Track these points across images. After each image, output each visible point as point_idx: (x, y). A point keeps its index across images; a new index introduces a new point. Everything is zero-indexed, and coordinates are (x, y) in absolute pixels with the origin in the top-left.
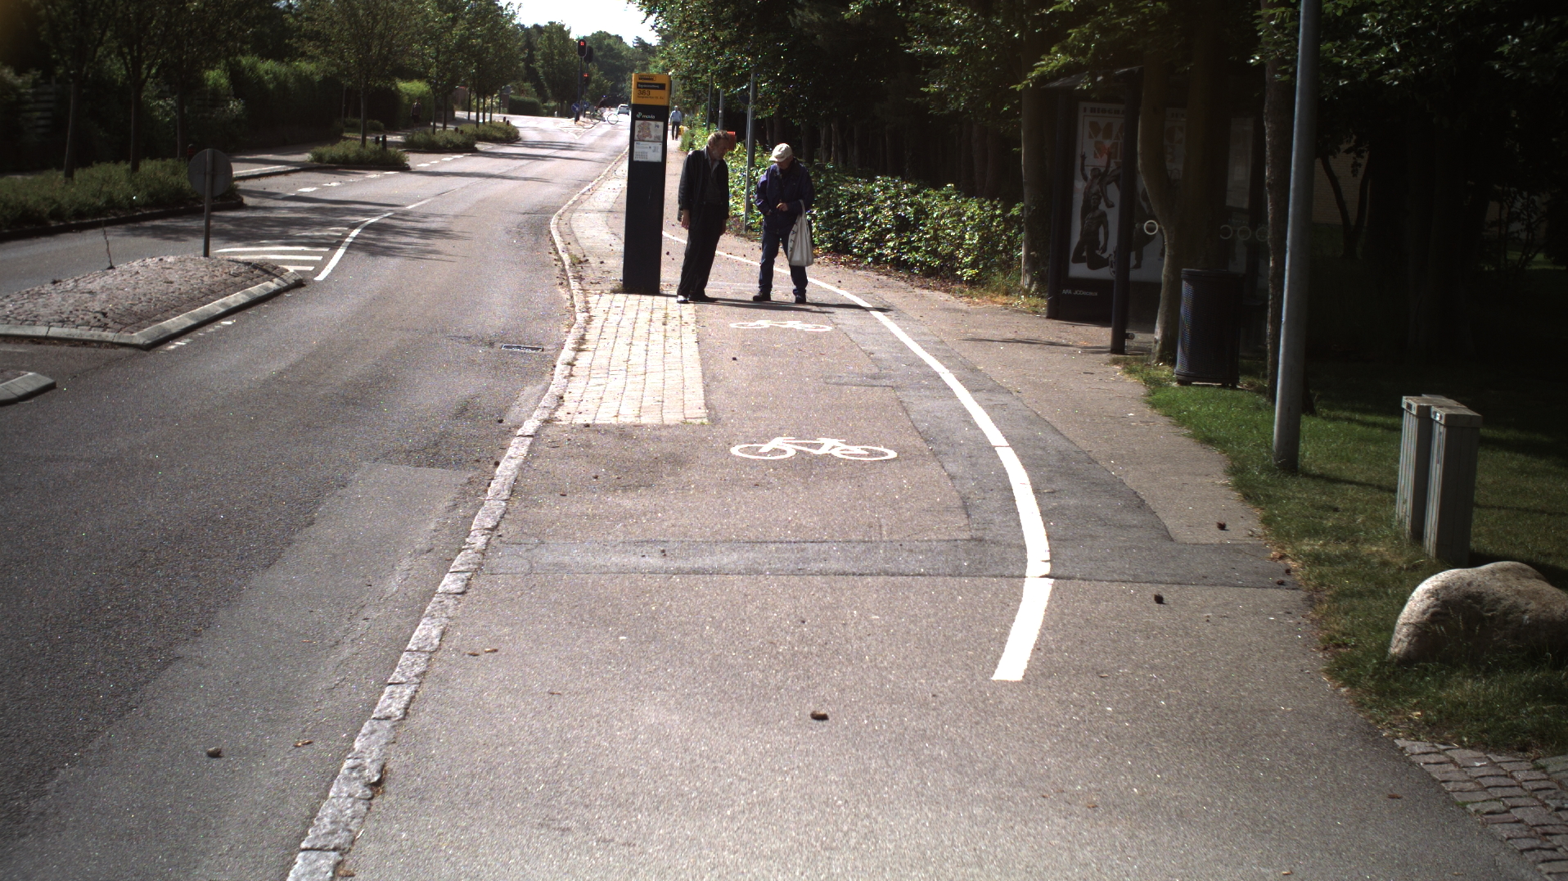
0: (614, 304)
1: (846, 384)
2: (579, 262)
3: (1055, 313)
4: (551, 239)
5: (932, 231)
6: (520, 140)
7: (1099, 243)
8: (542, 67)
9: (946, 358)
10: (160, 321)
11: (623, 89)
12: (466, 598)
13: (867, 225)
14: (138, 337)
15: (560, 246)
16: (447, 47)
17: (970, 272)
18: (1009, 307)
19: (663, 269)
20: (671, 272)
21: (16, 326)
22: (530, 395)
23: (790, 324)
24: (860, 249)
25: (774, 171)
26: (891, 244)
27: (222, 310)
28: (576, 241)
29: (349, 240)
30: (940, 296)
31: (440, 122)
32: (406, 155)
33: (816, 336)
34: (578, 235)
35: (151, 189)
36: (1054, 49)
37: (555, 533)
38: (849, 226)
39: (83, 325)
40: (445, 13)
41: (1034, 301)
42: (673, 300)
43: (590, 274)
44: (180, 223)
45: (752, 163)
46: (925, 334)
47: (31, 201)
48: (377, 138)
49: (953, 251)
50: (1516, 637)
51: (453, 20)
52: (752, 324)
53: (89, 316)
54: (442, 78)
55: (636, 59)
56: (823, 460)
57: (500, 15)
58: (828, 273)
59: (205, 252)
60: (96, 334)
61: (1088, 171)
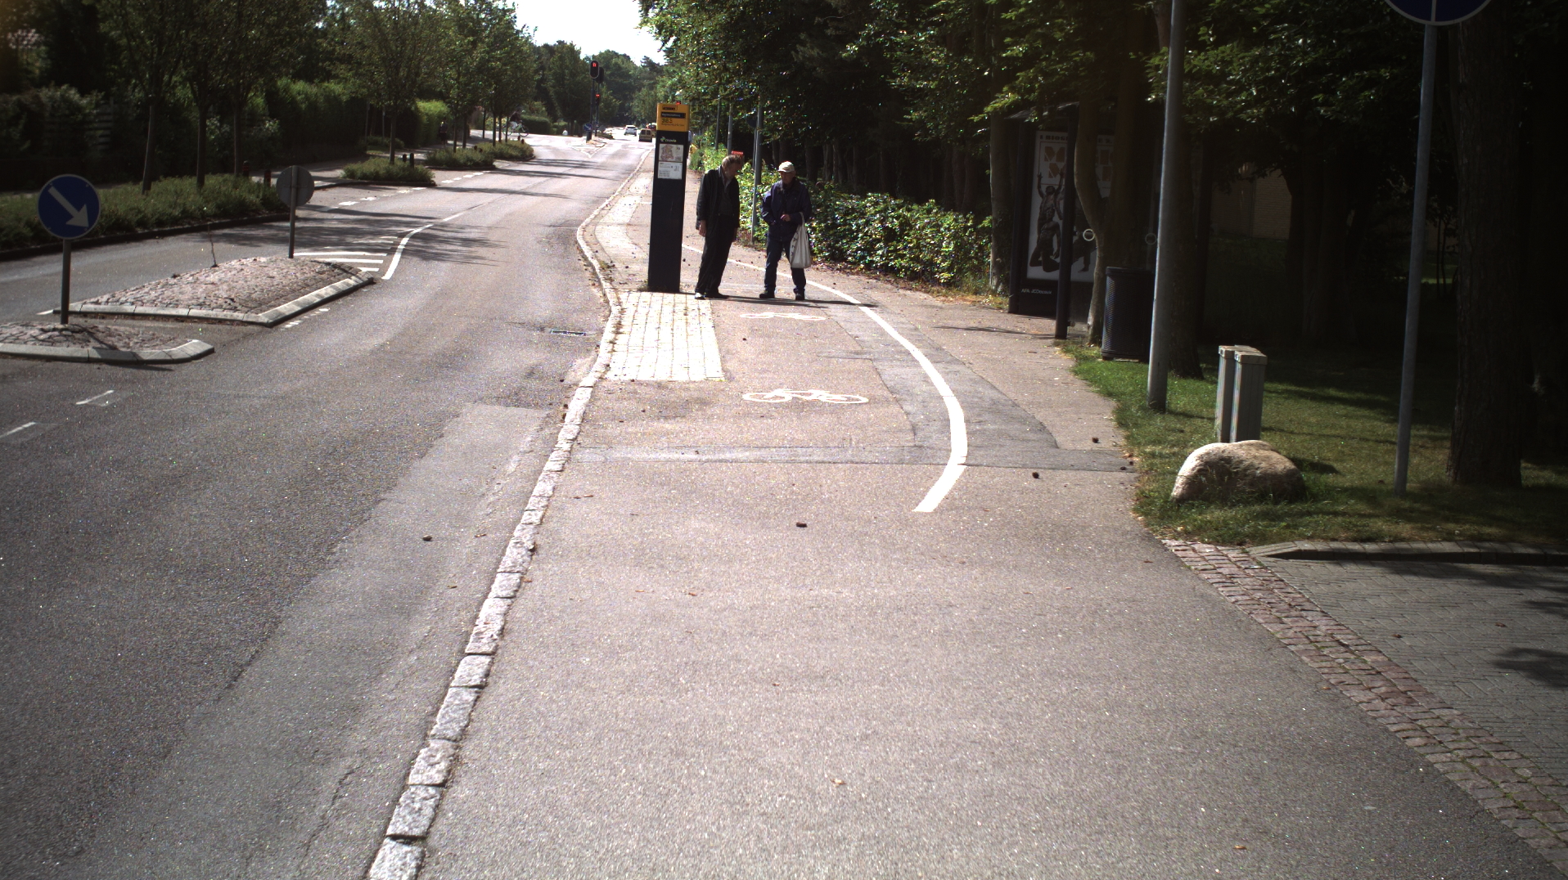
0: (641, 300)
1: (834, 357)
2: (608, 267)
3: (1015, 309)
4: (579, 248)
5: (915, 241)
6: (534, 158)
7: (1053, 250)
8: (553, 87)
9: (918, 341)
10: (275, 306)
11: (630, 108)
12: (564, 473)
13: (860, 235)
14: (263, 317)
15: (588, 254)
16: (467, 69)
17: (946, 275)
18: (977, 304)
19: (682, 273)
20: (689, 275)
21: (163, 308)
22: (581, 365)
23: (790, 315)
24: (854, 256)
25: (778, 188)
26: (880, 252)
27: (318, 300)
28: (603, 249)
29: (401, 247)
30: (921, 296)
31: (460, 141)
32: (433, 172)
33: (811, 324)
34: (604, 244)
35: (218, 201)
36: (1005, 89)
37: (619, 443)
38: (844, 237)
39: (217, 308)
40: (466, 36)
41: (999, 299)
42: (692, 297)
43: (617, 276)
44: (247, 232)
45: (759, 181)
46: (903, 323)
47: (121, 210)
48: (405, 156)
49: (933, 257)
50: (1251, 484)
51: (474, 43)
52: (757, 316)
53: (220, 301)
54: (462, 99)
55: (644, 79)
56: (813, 403)
57: (517, 38)
58: (825, 277)
59: (291, 256)
60: (228, 314)
61: (1044, 189)
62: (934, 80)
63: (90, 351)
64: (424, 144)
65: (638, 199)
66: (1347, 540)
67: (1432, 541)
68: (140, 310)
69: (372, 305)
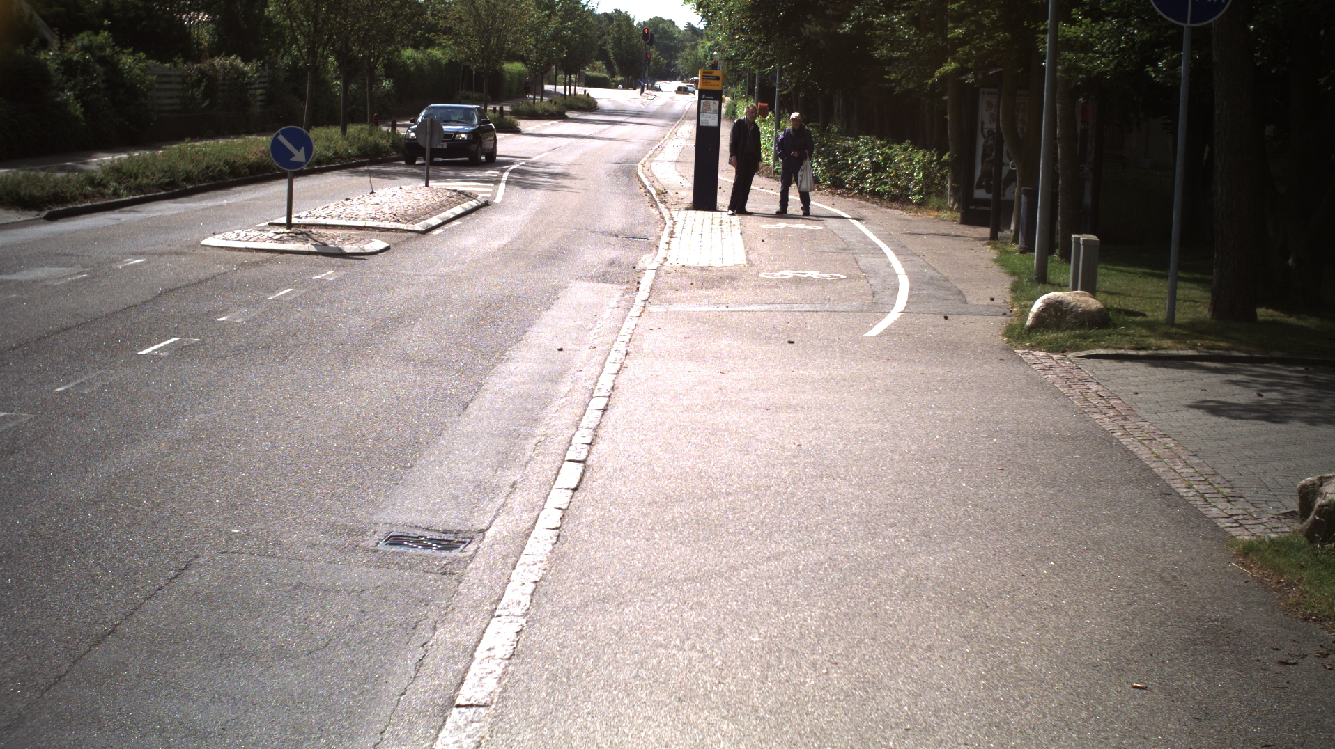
0: (688, 216)
1: (826, 252)
2: (662, 193)
3: (965, 221)
4: (640, 179)
5: (894, 171)
6: (598, 109)
7: (990, 178)
8: (612, 49)
9: (889, 242)
10: (424, 220)
11: (675, 65)
13: (854, 168)
14: (418, 227)
15: (647, 183)
16: (544, 37)
17: (917, 197)
18: (938, 218)
19: (718, 197)
20: (724, 199)
22: (646, 258)
23: (798, 226)
24: (850, 184)
25: (789, 132)
26: (869, 181)
27: (452, 216)
28: (658, 180)
29: (504, 179)
30: (897, 212)
31: (538, 95)
32: (518, 121)
33: (813, 231)
34: (659, 177)
35: (359, 145)
36: (949, 60)
38: (843, 169)
39: (385, 220)
40: (543, 11)
41: (954, 214)
42: (726, 214)
43: (669, 199)
45: (778, 127)
46: (881, 231)
48: (495, 108)
49: (907, 184)
50: (1075, 317)
51: (549, 16)
52: (773, 226)
53: (386, 216)
54: (539, 61)
55: (687, 41)
56: (808, 279)
57: (584, 12)
58: (827, 200)
59: (427, 185)
60: (394, 225)
61: (985, 131)
62: (906, 51)
63: (309, 246)
64: (508, 98)
65: (684, 142)
66: (1129, 349)
67: (1182, 350)
68: (330, 222)
69: (488, 220)
